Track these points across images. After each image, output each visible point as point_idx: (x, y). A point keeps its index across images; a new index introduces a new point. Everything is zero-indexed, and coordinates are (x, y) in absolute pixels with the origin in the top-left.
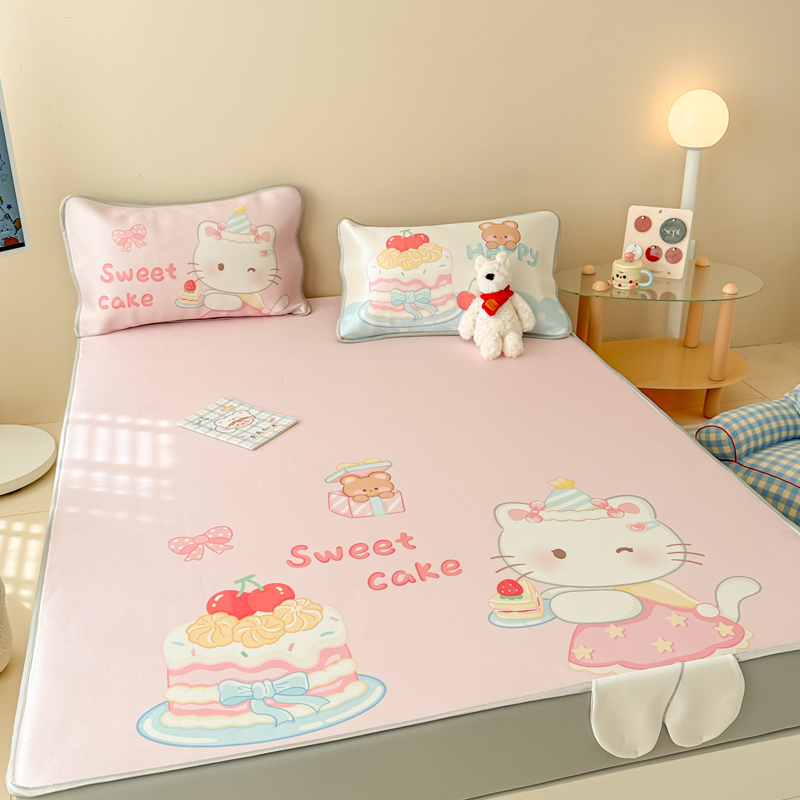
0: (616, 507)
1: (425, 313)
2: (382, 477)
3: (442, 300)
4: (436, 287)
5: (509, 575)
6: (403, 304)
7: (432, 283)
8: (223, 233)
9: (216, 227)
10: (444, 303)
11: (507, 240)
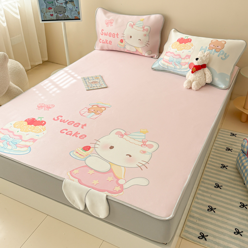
0: (147, 144)
1: (178, 67)
2: (103, 109)
3: (184, 64)
4: (184, 59)
5: (91, 146)
6: (172, 62)
7: (183, 57)
8: (134, 26)
9: (132, 24)
10: (185, 65)
11: (218, 48)
